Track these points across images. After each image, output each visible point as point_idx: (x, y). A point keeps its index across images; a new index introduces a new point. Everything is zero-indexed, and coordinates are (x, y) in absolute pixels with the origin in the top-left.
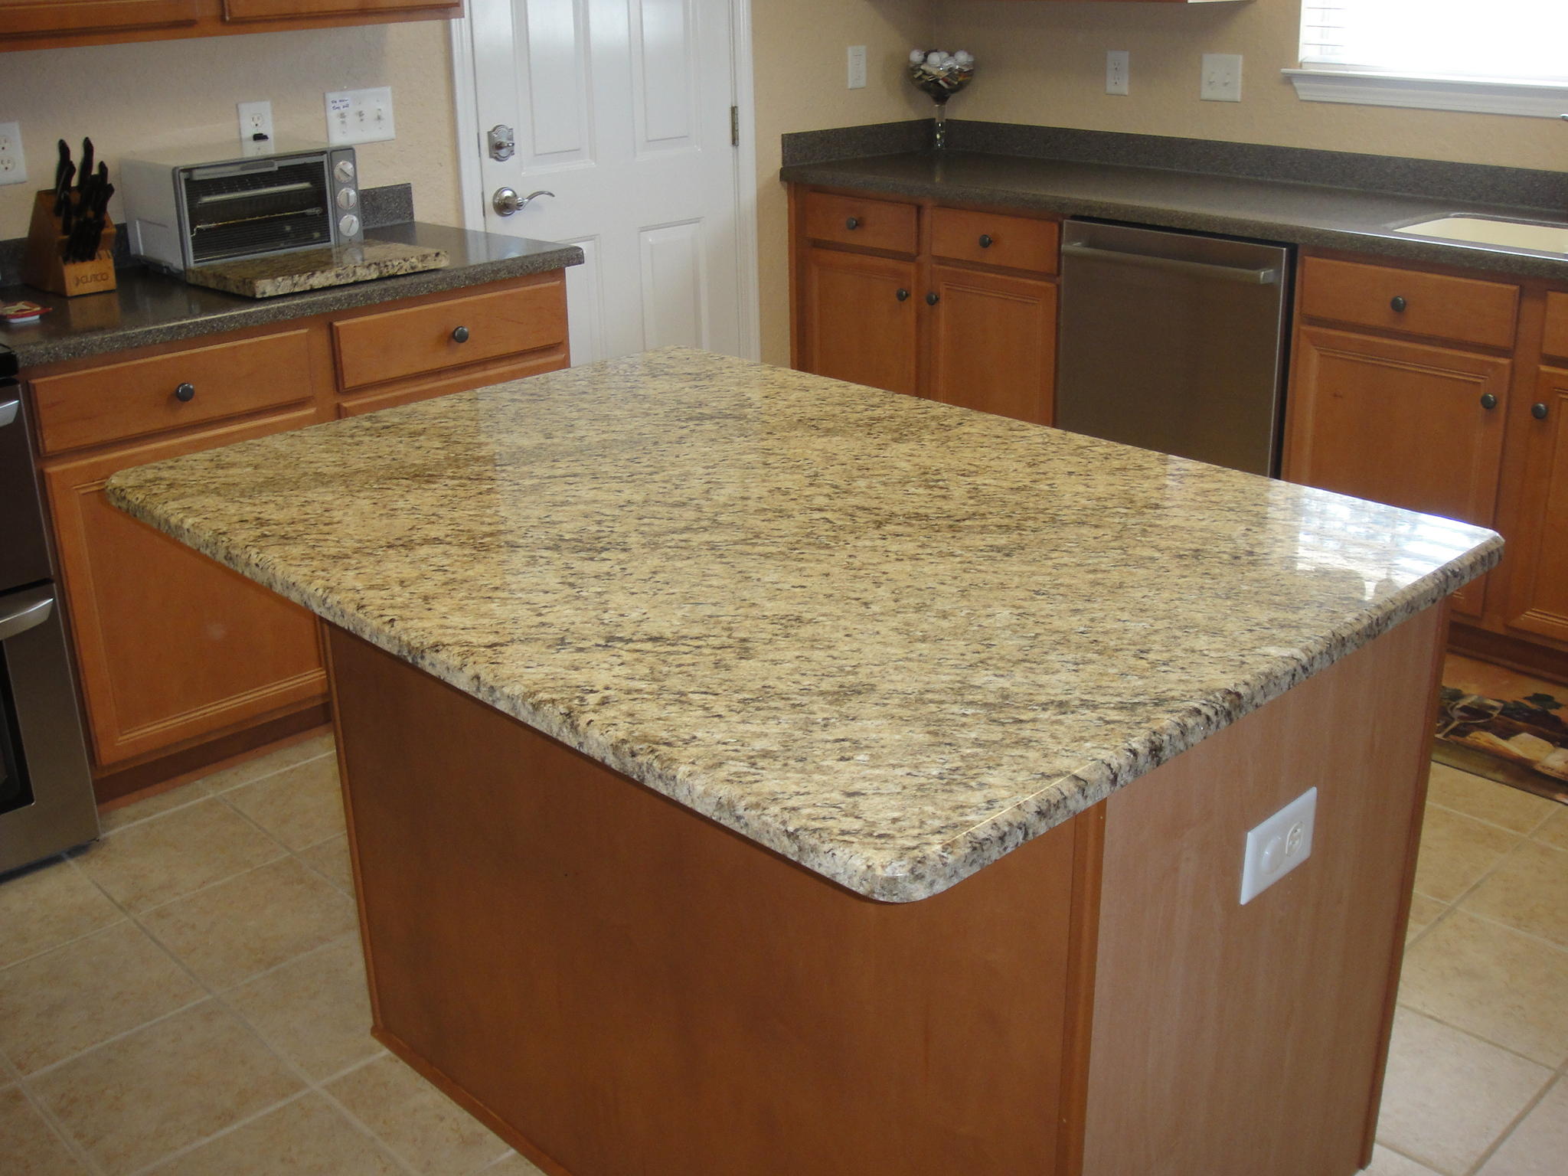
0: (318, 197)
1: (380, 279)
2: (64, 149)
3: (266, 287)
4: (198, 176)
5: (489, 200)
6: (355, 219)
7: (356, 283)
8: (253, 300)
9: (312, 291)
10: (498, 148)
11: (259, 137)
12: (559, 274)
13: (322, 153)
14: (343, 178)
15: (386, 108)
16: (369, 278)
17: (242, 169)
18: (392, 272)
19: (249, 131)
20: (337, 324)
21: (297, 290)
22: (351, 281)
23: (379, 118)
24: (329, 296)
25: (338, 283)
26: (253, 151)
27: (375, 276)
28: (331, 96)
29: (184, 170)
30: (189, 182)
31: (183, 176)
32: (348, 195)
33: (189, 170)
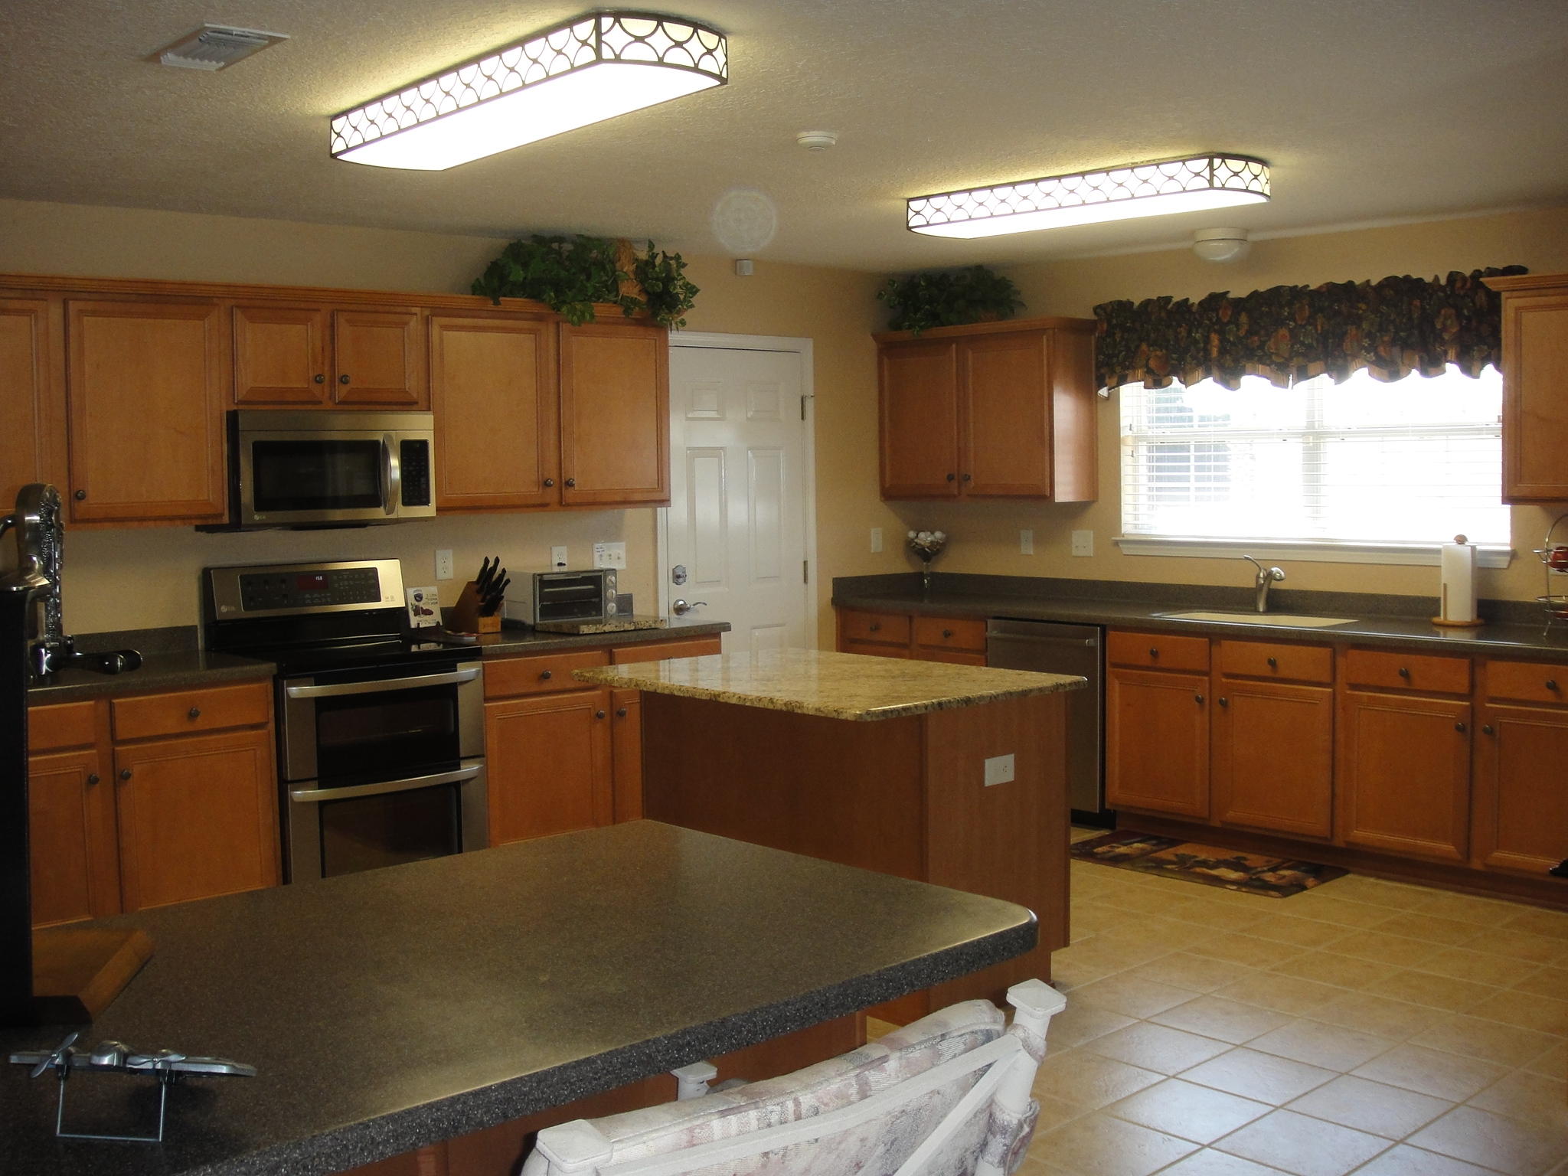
0: (598, 593)
1: (634, 630)
2: (487, 561)
3: (584, 629)
4: (546, 578)
5: (671, 606)
6: (614, 605)
7: (624, 631)
8: (578, 635)
9: (605, 633)
10: (678, 578)
11: (560, 564)
12: (718, 635)
13: (601, 571)
14: (611, 585)
15: (623, 553)
16: (630, 629)
17: (567, 576)
18: (640, 627)
19: (556, 561)
20: (614, 650)
21: (598, 632)
22: (622, 629)
23: (619, 558)
24: (613, 636)
25: (616, 630)
26: (556, 569)
27: (633, 628)
28: (597, 545)
29: (538, 575)
30: (540, 580)
31: (538, 578)
32: (611, 593)
33: (541, 575)
